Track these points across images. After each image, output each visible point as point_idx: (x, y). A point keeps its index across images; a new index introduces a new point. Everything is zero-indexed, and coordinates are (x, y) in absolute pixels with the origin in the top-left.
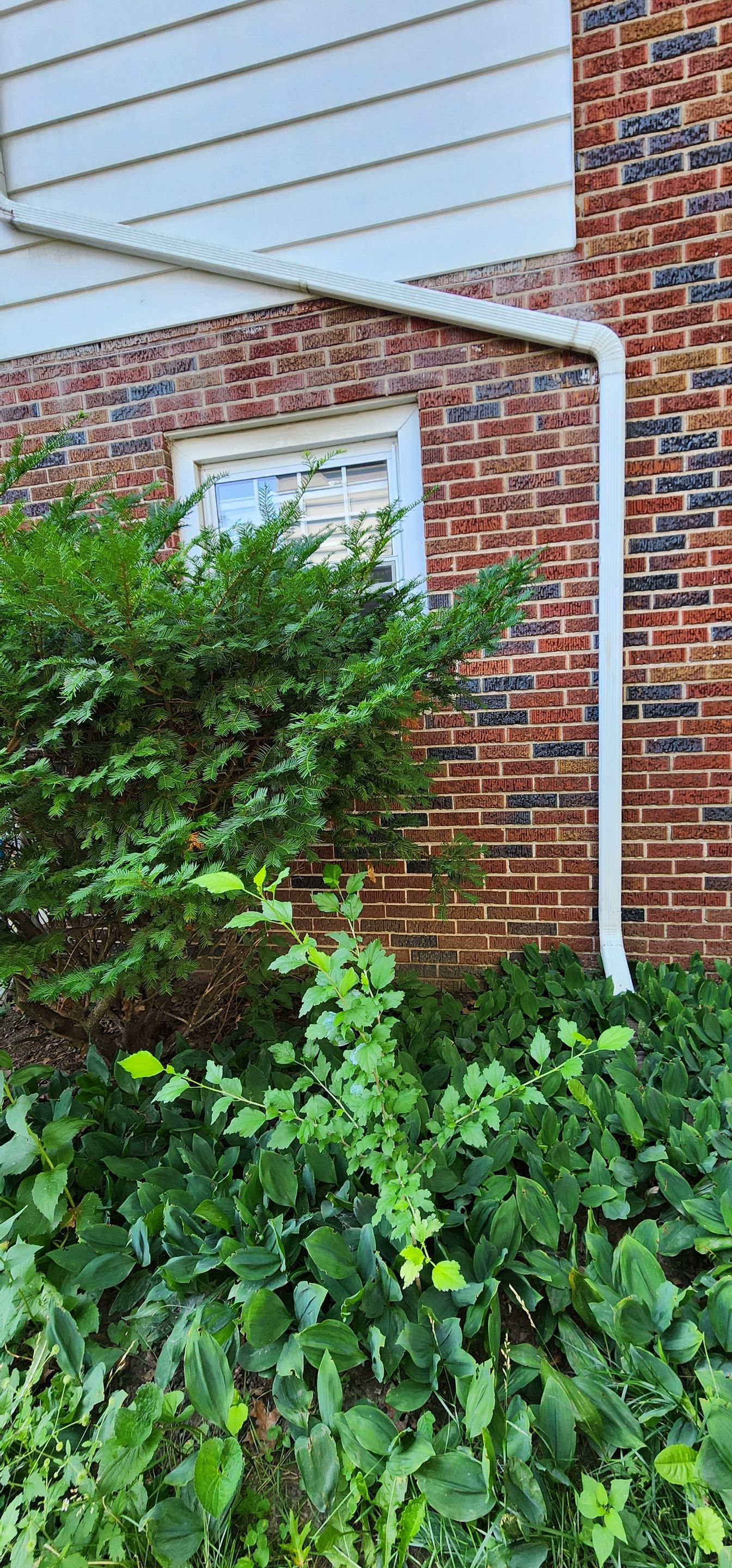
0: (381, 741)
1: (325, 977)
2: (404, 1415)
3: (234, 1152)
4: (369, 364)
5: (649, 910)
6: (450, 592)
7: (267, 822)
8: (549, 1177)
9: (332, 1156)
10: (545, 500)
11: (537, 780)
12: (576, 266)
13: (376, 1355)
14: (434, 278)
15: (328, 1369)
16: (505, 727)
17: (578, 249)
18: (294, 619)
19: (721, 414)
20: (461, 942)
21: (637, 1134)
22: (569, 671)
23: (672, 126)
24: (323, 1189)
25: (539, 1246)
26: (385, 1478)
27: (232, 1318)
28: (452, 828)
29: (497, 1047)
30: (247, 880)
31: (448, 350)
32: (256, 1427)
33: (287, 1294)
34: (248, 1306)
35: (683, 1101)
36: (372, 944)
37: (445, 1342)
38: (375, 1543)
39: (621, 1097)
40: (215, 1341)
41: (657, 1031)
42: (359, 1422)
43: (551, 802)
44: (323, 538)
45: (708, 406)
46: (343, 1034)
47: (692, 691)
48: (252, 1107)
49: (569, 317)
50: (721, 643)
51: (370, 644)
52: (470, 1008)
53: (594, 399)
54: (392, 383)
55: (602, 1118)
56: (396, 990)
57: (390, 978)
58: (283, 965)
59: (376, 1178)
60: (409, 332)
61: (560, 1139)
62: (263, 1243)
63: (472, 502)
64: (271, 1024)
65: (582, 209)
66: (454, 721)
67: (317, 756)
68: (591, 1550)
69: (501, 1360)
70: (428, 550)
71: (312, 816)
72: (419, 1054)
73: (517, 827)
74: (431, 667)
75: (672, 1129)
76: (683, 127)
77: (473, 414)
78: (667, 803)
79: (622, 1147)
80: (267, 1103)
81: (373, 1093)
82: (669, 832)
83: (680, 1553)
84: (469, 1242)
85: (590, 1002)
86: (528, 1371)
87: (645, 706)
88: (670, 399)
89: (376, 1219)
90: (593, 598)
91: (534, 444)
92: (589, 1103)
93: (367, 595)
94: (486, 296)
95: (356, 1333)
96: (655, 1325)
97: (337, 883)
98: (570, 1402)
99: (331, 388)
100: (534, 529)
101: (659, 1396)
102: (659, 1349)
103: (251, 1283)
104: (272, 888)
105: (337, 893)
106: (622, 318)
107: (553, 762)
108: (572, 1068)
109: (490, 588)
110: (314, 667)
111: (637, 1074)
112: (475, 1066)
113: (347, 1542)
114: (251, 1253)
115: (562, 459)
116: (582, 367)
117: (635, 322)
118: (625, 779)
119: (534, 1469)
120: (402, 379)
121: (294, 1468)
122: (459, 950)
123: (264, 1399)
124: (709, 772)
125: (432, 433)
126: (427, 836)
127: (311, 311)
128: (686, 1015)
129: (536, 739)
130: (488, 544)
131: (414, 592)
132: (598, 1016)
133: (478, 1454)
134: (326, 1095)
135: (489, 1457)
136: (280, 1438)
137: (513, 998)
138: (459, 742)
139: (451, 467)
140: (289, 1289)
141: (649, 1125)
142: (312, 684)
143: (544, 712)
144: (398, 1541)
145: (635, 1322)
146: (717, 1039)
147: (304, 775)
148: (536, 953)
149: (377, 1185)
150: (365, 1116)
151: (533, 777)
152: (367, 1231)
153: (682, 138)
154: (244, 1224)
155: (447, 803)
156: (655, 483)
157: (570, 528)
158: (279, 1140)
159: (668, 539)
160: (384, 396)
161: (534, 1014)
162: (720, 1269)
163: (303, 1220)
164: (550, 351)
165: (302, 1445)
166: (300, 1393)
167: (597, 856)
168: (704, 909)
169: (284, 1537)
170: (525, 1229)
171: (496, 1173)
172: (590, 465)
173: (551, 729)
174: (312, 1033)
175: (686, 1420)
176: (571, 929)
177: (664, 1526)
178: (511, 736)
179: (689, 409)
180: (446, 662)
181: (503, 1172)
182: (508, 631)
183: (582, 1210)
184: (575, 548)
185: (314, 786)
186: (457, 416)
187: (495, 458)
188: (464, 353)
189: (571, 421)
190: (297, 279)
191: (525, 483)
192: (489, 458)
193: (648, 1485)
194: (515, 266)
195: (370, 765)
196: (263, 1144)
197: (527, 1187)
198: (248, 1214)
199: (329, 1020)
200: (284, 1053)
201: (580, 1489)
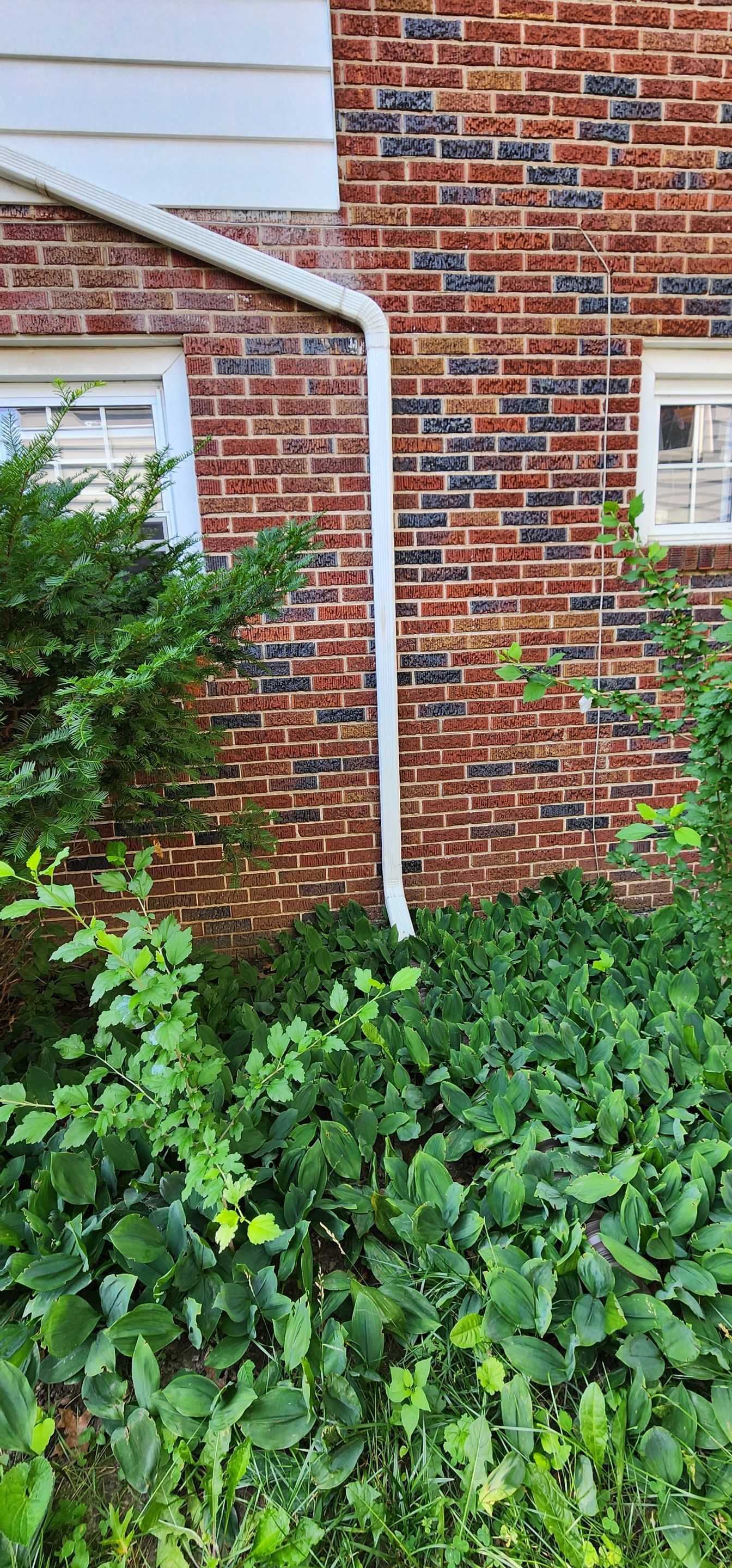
0: (163, 709)
1: (117, 960)
2: (223, 1371)
3: (19, 1163)
4: (126, 294)
5: (426, 861)
6: (229, 555)
7: (37, 800)
8: (350, 1115)
9: (133, 1143)
10: (319, 466)
11: (322, 745)
12: (341, 230)
13: (193, 1324)
14: (195, 211)
15: (144, 1353)
16: (289, 694)
17: (342, 213)
18: (53, 572)
19: (474, 402)
20: (254, 909)
21: (423, 1060)
22: (348, 639)
23: (425, 110)
24: (124, 1178)
25: (343, 1180)
26: (209, 1436)
27: (29, 1335)
28: (241, 796)
29: (295, 1005)
30: (19, 865)
31: (214, 295)
32: (65, 1437)
33: (92, 1294)
34: (48, 1318)
35: (460, 1026)
36: (166, 920)
37: (261, 1291)
38: (201, 1500)
39: (409, 1031)
40: (11, 1365)
41: (436, 968)
42: (178, 1394)
43: (335, 766)
44: (83, 485)
45: (463, 393)
46: (141, 1015)
47: (457, 659)
48: (40, 1110)
49: (335, 281)
50: (478, 616)
51: (146, 605)
52: (267, 972)
53: (362, 370)
54: (154, 320)
55: (393, 1052)
56: (193, 964)
57: (188, 951)
58: (66, 953)
59: (183, 1154)
60: (169, 266)
61: (358, 1079)
62: (60, 1249)
63: (246, 461)
64: (52, 1021)
65: (344, 171)
66: (238, 688)
67: (93, 724)
68: (401, 1428)
69: (316, 1291)
70: (202, 509)
71: (91, 790)
72: (218, 1025)
73: (305, 792)
74: (215, 629)
75: (453, 1051)
76: (435, 114)
77: (243, 368)
78: (438, 762)
79: (412, 1075)
80: (56, 1102)
81: (176, 1070)
82: (440, 788)
83: (472, 1402)
84: (279, 1193)
85: (378, 951)
86: (339, 1294)
87: (416, 673)
88: (431, 380)
89: (186, 1194)
90: (368, 569)
91: (306, 408)
92: (381, 1041)
93: (139, 551)
94: (251, 242)
95: (170, 1310)
96: (446, 1222)
97: (123, 860)
98: (377, 1309)
99: (82, 314)
100: (310, 496)
101: (451, 1281)
102: (450, 1242)
103: (48, 1294)
104: (49, 871)
105: (124, 873)
106: (386, 293)
107: (336, 728)
108: (369, 1011)
109: (270, 550)
110: (82, 627)
111: (421, 1009)
112: (278, 1026)
113: (173, 1513)
114: (48, 1262)
115: (333, 427)
116: (350, 335)
117: (397, 299)
118: (401, 742)
119: (350, 1378)
120: (164, 318)
121: (112, 1462)
122: (252, 918)
123: (72, 1407)
124: (472, 733)
125: (200, 382)
126: (216, 807)
127: (52, 219)
128: (459, 951)
129: (319, 705)
130: (264, 507)
131: (190, 550)
132: (385, 962)
133: (297, 1383)
134: (121, 1081)
135: (310, 1382)
136: (94, 1438)
137: (308, 956)
138: (243, 710)
139: (223, 421)
140: (95, 1286)
141: (433, 1052)
142: (82, 645)
143: (326, 679)
144: (224, 1489)
145: (428, 1224)
146: (485, 968)
147: (79, 746)
148: (327, 912)
149: (184, 1161)
150: (168, 1094)
151: (318, 742)
152: (176, 1208)
153: (435, 124)
154: (37, 1235)
155: (234, 772)
156: (419, 461)
157: (344, 498)
158: (74, 1137)
159: (432, 516)
160: (144, 333)
161: (328, 969)
162: (494, 1161)
163: (105, 1214)
164: (319, 314)
165: (119, 1436)
166: (113, 1386)
167: (379, 816)
168: (470, 856)
169: (104, 1532)
170: (330, 1168)
171: (301, 1123)
172: (360, 436)
173: (333, 695)
174: (105, 1020)
175: (473, 1293)
176: (358, 886)
177: (458, 1386)
178: (295, 702)
179: (447, 393)
180: (229, 625)
181: (307, 1120)
182: (289, 597)
183: (380, 1138)
184: (349, 518)
185: (91, 758)
186: (228, 367)
187: (267, 417)
188: (231, 300)
189: (342, 389)
190: (33, 177)
191: (299, 447)
192: (262, 417)
193: (444, 1357)
194: (280, 216)
195: (152, 734)
196: (54, 1146)
197: (331, 1129)
198: (40, 1224)
199: (124, 1004)
200: (72, 1047)
201: (389, 1380)
